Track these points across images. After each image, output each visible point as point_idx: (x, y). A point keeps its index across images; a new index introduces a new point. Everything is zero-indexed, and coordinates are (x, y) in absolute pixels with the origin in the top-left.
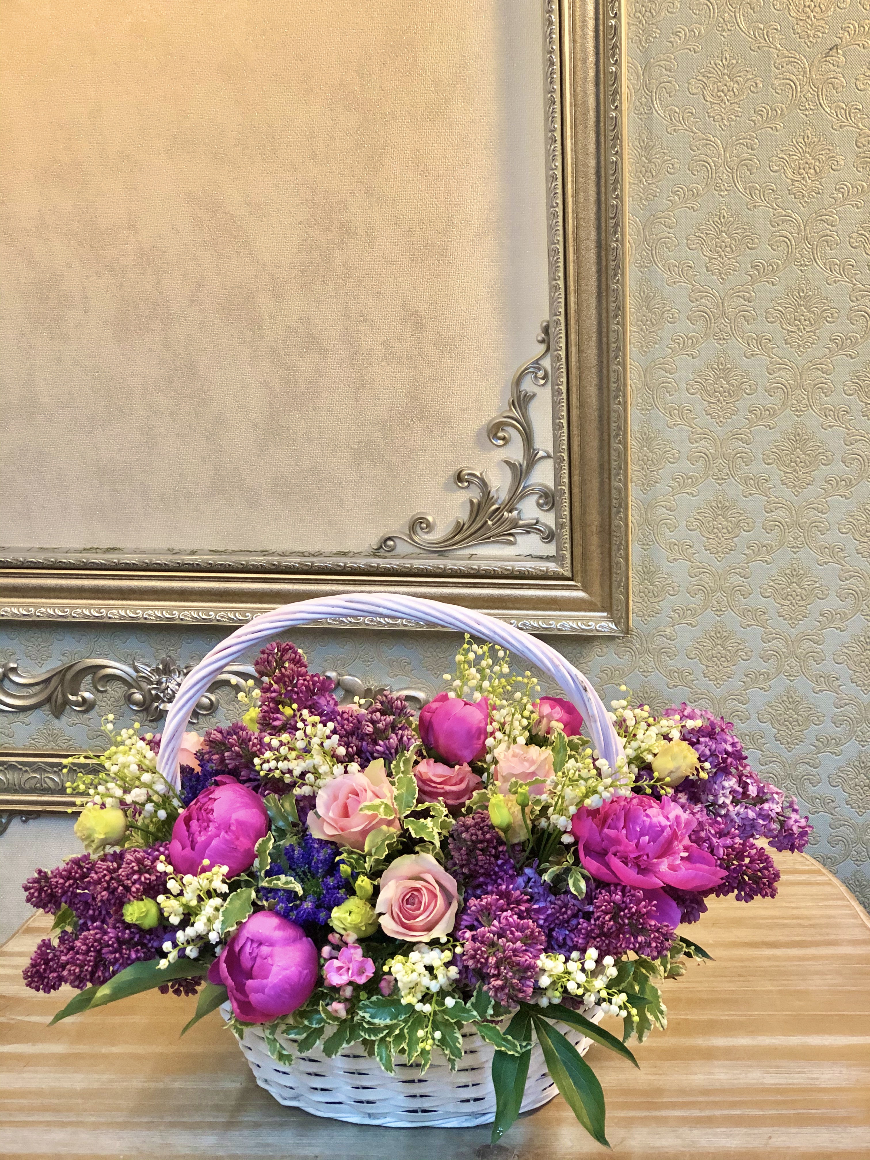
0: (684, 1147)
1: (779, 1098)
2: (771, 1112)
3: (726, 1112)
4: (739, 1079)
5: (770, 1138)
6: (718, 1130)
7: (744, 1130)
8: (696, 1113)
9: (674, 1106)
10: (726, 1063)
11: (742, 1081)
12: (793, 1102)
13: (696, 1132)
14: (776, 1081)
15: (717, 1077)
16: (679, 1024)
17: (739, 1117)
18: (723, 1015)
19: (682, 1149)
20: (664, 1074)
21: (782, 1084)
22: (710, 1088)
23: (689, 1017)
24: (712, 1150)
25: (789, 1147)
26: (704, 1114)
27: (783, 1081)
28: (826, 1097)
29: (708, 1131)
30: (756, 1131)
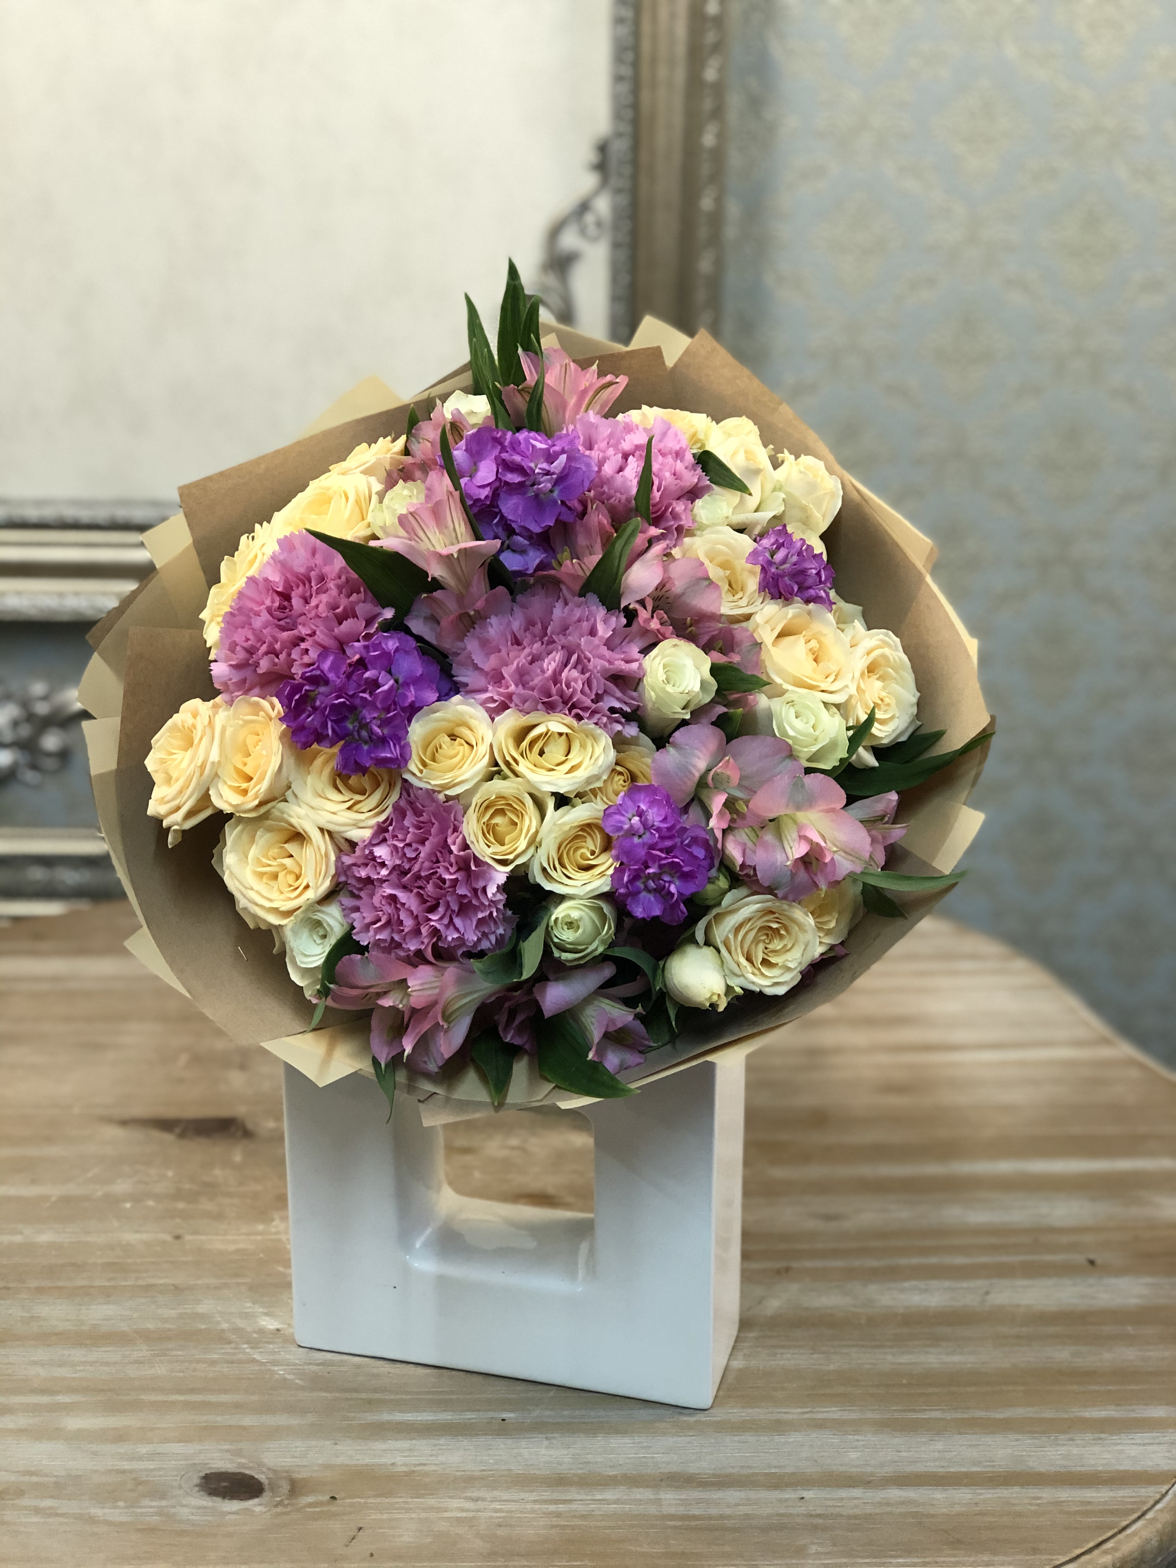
0: (856, 1307)
1: (994, 1240)
2: (982, 1260)
3: (915, 1261)
5: (987, 1293)
6: (907, 1284)
7: (947, 1284)
8: (871, 1263)
9: (835, 1253)
10: (903, 1197)
12: (1017, 1246)
13: (873, 1287)
14: (989, 1220)
16: (829, 1148)
17: (936, 1267)
19: (854, 1310)
22: (887, 1229)
23: (844, 1140)
24: (901, 1311)
25: (1018, 1306)
27: (996, 1220)
28: (1065, 1239)
29: (891, 1285)
30: (965, 1284)
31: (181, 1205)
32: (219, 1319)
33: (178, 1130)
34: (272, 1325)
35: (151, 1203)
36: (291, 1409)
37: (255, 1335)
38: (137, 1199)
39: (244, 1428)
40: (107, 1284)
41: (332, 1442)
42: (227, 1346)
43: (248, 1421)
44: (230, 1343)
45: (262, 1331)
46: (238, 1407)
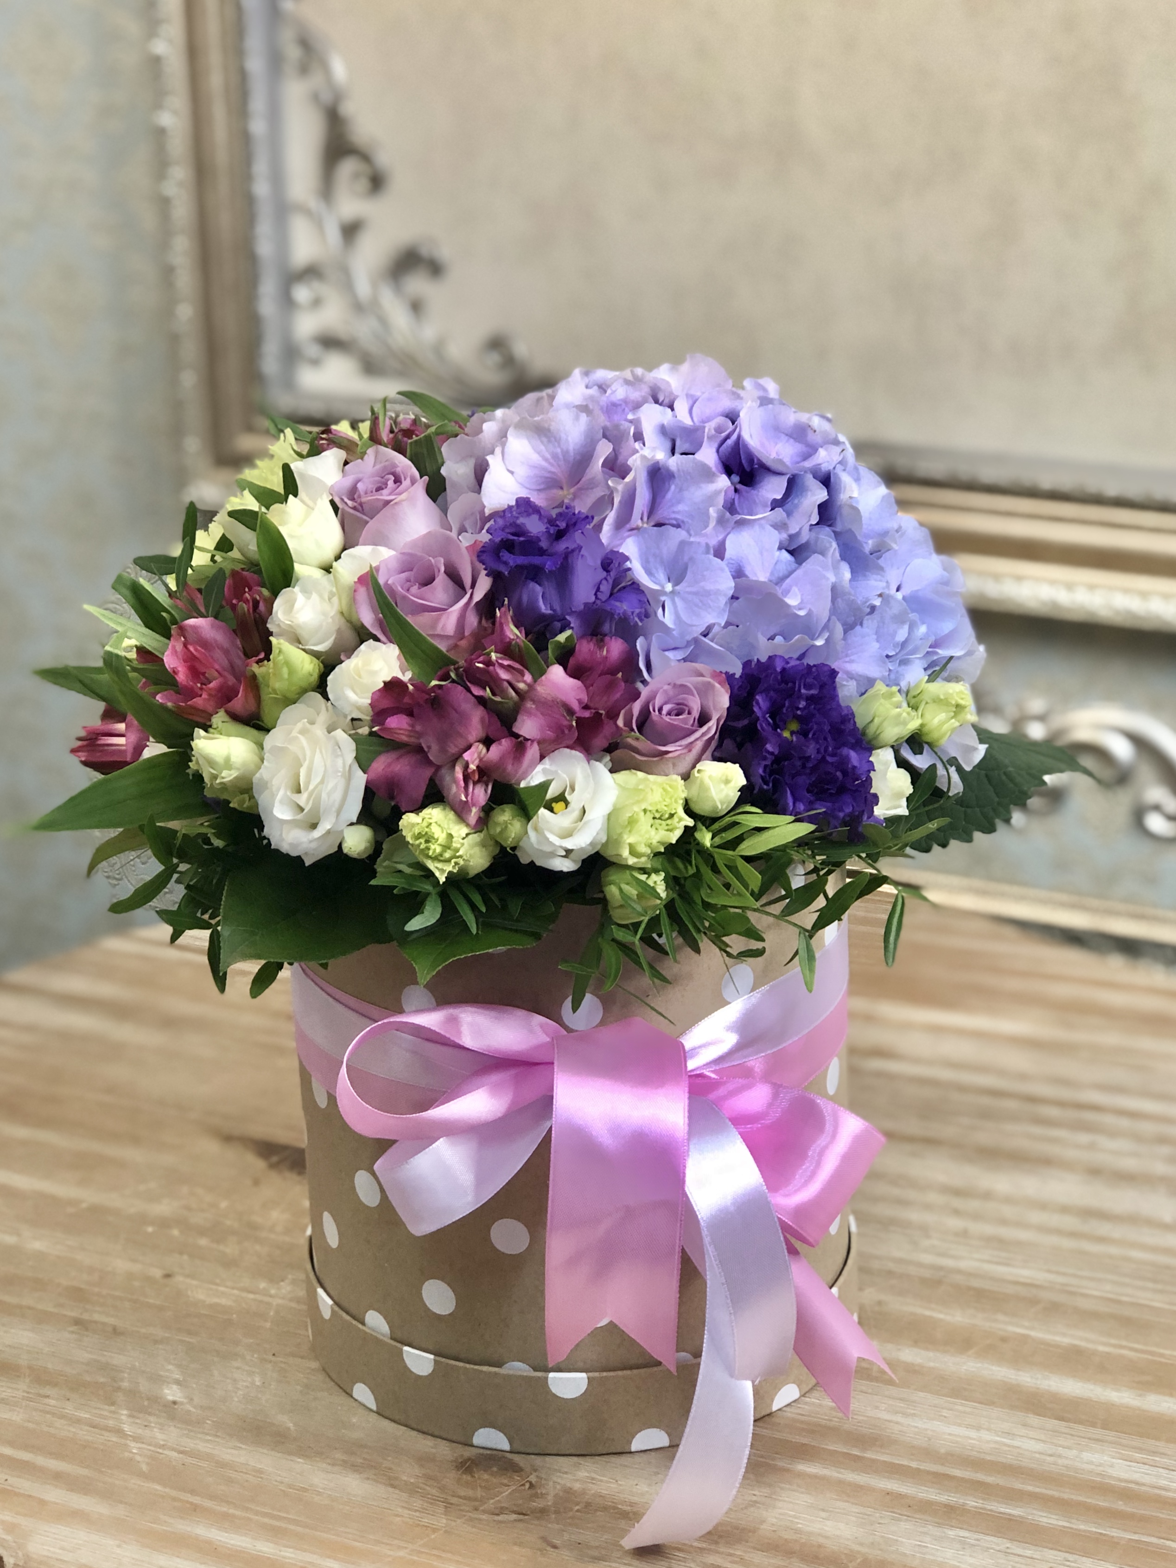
0: (861, 1544)
2: (1082, 1527)
3: (990, 1505)
4: (1060, 1456)
6: (952, 1533)
7: (1004, 1544)
8: (931, 1494)
9: (894, 1471)
10: (1053, 1423)
11: (1060, 1461)
12: (1143, 1519)
13: (905, 1525)
14: (1136, 1477)
15: (1016, 1443)
16: (1004, 1340)
17: (1010, 1520)
18: (1105, 1344)
19: (856, 1548)
20: (914, 1415)
21: (1144, 1485)
22: (988, 1458)
23: (1033, 1334)
26: (944, 1498)
27: (1147, 1480)
29: (932, 1529)
31: (203, 1242)
32: (126, 1375)
33: (275, 1159)
34: (173, 1395)
35: (176, 1232)
36: (108, 1495)
37: (146, 1403)
38: (164, 1223)
39: (42, 1502)
40: (51, 1309)
41: (117, 1542)
42: (106, 1407)
43: (54, 1495)
44: (113, 1404)
45: (155, 1400)
46: (58, 1477)
